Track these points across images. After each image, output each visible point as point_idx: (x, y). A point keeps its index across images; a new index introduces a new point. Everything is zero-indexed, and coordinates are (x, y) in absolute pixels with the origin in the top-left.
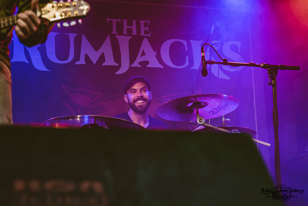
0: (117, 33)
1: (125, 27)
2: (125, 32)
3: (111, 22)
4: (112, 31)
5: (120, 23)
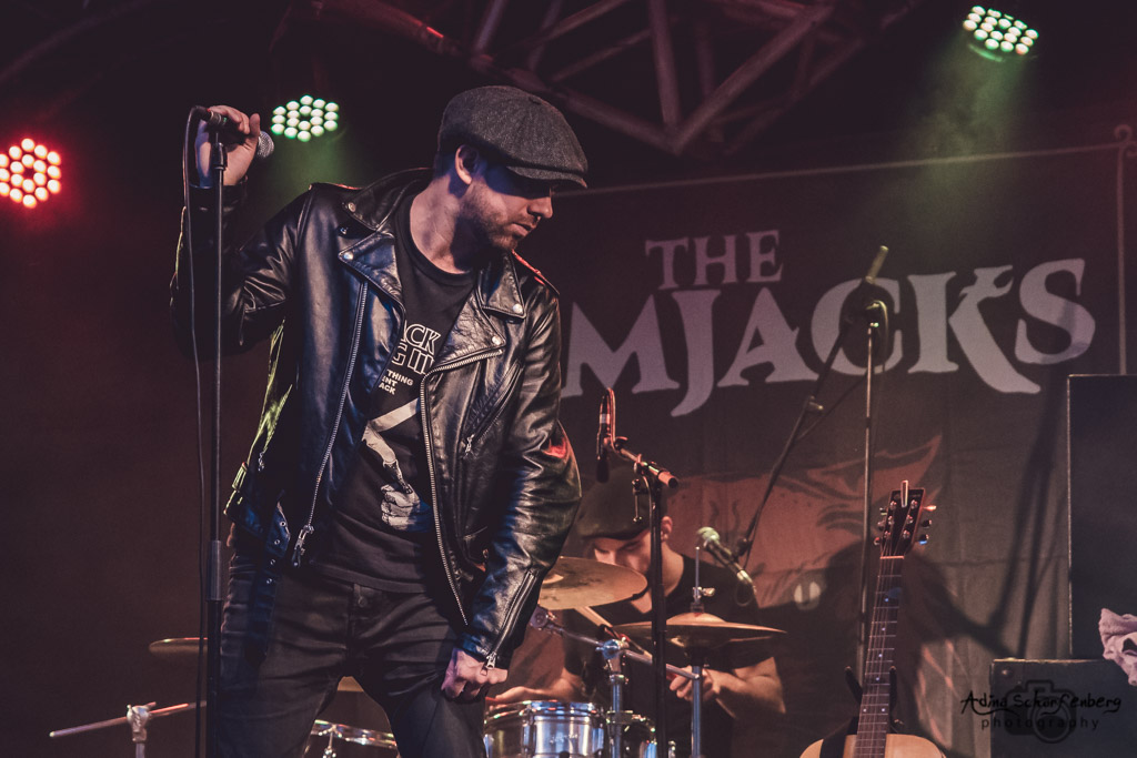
0: (674, 285)
1: (703, 261)
2: (701, 278)
3: (658, 252)
4: (660, 280)
5: (687, 249)
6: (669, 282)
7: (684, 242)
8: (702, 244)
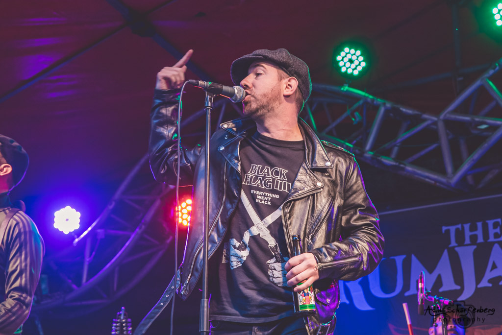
0: (456, 245)
1: (468, 234)
2: (467, 241)
3: (448, 231)
4: (450, 243)
5: (461, 229)
6: (453, 243)
7: (459, 226)
8: (467, 227)
